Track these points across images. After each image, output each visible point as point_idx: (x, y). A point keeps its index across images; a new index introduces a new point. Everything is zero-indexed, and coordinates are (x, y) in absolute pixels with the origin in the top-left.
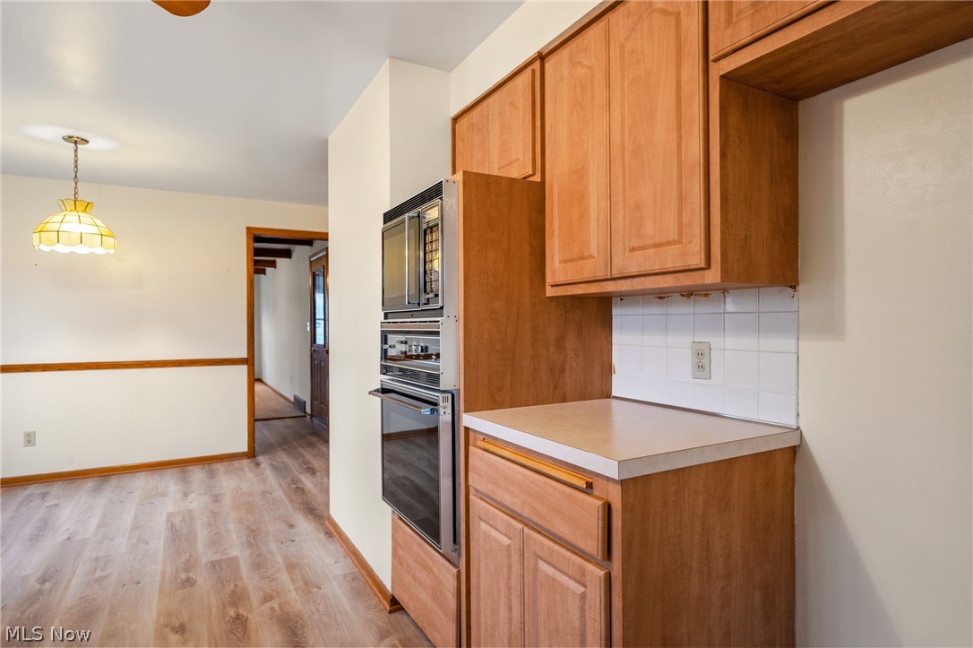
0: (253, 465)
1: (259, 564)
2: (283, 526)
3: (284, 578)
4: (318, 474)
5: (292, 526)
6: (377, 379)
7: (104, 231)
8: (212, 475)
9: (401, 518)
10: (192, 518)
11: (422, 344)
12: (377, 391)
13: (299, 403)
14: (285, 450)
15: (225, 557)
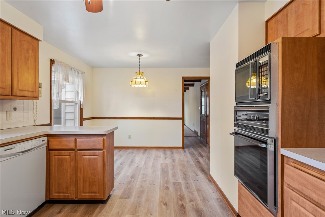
0: (183, 151)
1: (188, 187)
2: (194, 174)
3: (196, 194)
4: (204, 157)
5: (197, 175)
6: (233, 129)
7: (146, 80)
8: (172, 153)
9: (242, 185)
10: (167, 166)
11: (257, 116)
12: (233, 133)
13: (196, 132)
14: (193, 147)
15: (177, 182)
